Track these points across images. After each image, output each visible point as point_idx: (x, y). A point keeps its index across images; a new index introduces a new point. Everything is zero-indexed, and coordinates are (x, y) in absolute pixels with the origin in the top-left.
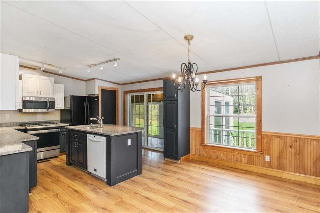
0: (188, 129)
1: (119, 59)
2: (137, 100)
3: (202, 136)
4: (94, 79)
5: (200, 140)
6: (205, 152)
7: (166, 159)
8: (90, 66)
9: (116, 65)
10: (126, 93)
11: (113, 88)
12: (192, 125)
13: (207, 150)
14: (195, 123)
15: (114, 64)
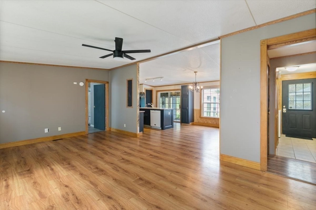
0: (193, 110)
1: (163, 77)
2: (164, 95)
3: (200, 113)
4: (142, 84)
5: (199, 115)
6: (202, 121)
7: (182, 124)
8: (146, 79)
9: (162, 80)
10: (157, 91)
11: (151, 89)
12: (195, 108)
13: (202, 119)
14: (196, 107)
15: (161, 79)
